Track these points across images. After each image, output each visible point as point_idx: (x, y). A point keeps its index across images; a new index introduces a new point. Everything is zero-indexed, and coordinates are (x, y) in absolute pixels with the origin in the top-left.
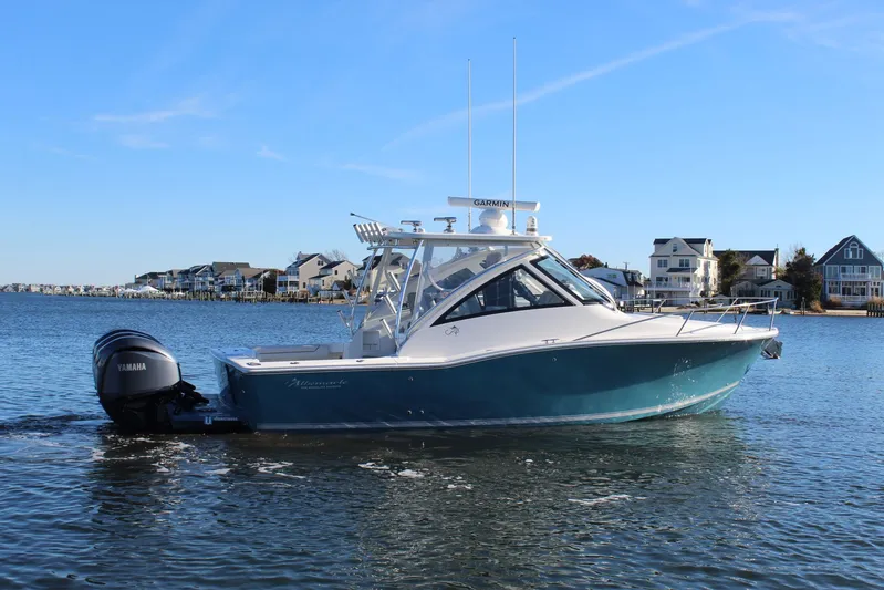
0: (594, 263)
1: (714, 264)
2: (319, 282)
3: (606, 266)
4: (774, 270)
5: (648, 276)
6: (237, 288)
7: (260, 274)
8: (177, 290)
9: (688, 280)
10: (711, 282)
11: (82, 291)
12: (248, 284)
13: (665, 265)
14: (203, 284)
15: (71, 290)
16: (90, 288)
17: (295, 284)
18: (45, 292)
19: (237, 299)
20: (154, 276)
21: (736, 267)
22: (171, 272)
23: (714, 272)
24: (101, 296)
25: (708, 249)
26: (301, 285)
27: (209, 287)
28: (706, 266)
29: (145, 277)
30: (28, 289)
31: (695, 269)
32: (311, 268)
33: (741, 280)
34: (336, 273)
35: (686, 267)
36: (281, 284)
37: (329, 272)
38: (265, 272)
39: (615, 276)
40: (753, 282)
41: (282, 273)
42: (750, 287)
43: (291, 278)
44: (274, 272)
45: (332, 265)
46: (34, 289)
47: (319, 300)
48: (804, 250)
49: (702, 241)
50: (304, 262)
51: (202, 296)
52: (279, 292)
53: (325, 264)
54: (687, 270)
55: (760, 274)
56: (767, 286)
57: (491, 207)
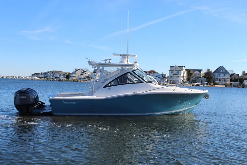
0: (154, 72)
1: (186, 73)
2: (81, 76)
3: (157, 73)
4: (201, 74)
5: (168, 76)
6: (59, 78)
7: (65, 74)
8: (43, 78)
9: (179, 77)
10: (185, 77)
11: (17, 78)
12: (62, 76)
13: (173, 73)
14: (50, 76)
15: (14, 77)
16: (20, 77)
17: (75, 77)
18: (7, 78)
19: (59, 80)
20: (37, 74)
21: (191, 74)
22: (41, 73)
23: (186, 75)
24: (22, 79)
25: (184, 69)
26: (76, 77)
27: (52, 77)
28: (184, 73)
29: (34, 74)
30: (3, 77)
31: (181, 74)
32: (79, 73)
33: (192, 77)
34: (86, 74)
35: (178, 73)
36: (71, 77)
37: (84, 73)
38: (67, 73)
39: (160, 76)
40: (196, 78)
41: (71, 74)
42: (195, 79)
43: (73, 75)
44: (69, 73)
45: (84, 72)
46: (4, 77)
47: (81, 81)
48: (209, 69)
49: (183, 67)
50: (77, 71)
51: (50, 79)
52: (70, 79)
53: (83, 71)
54: (178, 74)
55: (198, 76)
56: (199, 79)
57: (124, 56)
